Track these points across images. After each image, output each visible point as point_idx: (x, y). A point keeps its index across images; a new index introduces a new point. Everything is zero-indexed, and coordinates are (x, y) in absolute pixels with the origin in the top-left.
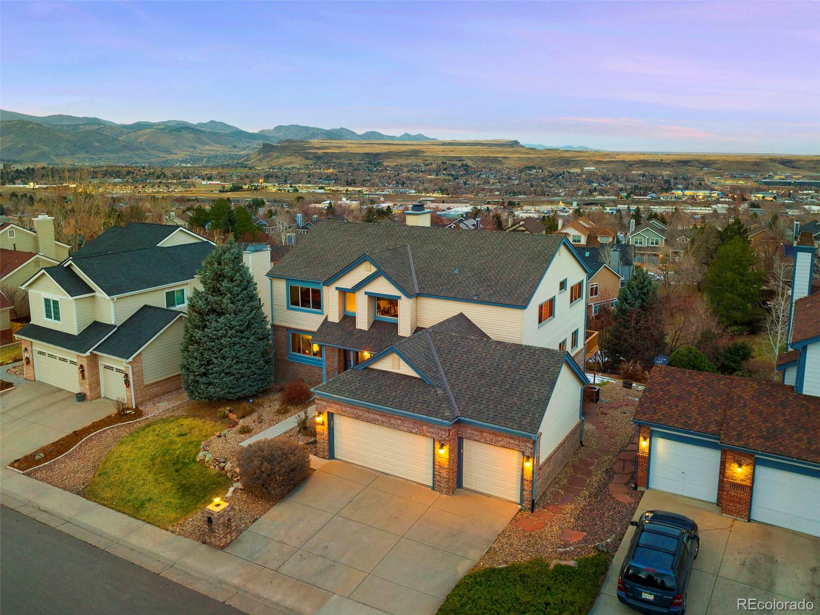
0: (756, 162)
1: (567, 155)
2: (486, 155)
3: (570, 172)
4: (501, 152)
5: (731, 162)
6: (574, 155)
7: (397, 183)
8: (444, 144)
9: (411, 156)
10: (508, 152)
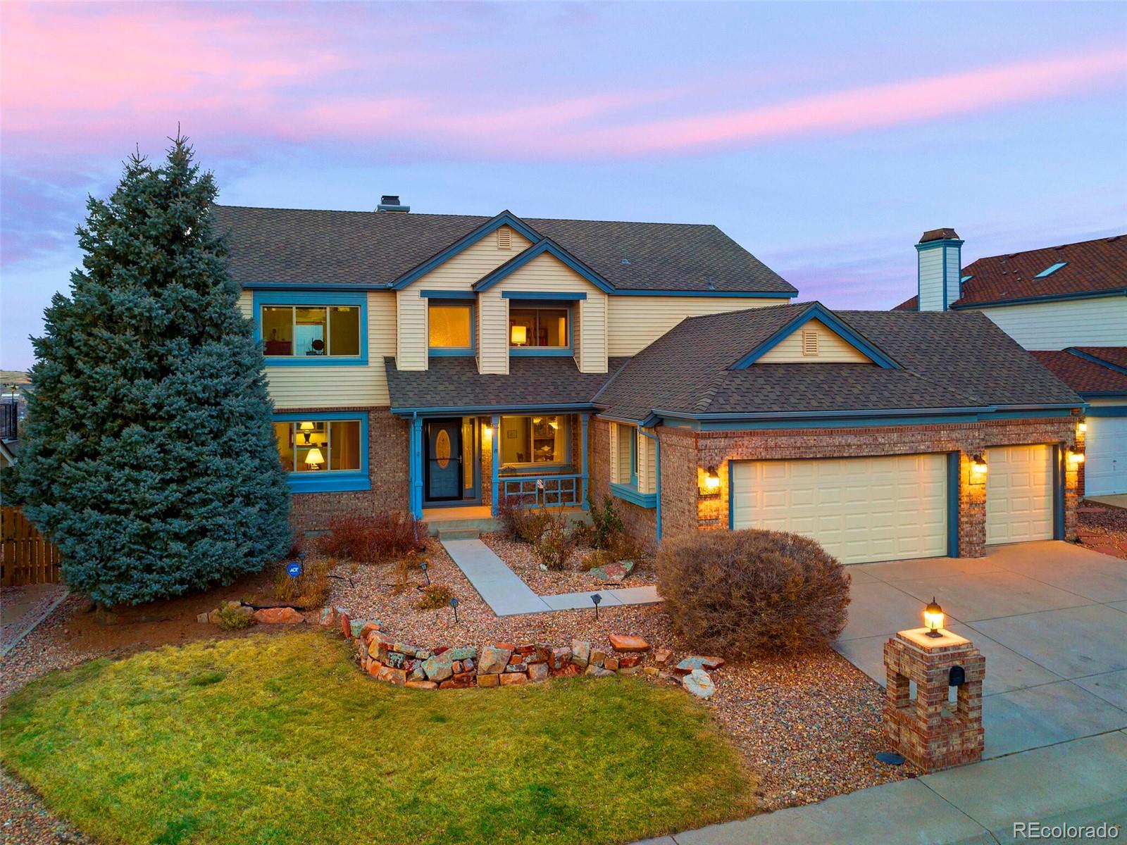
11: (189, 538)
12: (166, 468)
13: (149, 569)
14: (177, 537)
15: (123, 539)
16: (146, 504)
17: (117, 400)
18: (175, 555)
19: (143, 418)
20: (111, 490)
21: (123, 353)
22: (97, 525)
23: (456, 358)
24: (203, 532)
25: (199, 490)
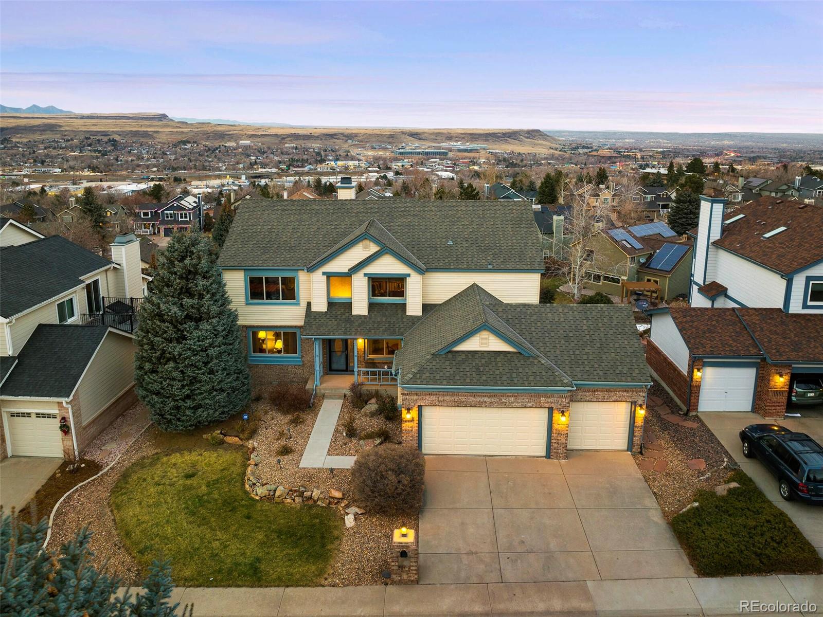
0: (390, 135)
1: (219, 129)
2: (134, 129)
3: (226, 146)
4: (150, 126)
5: (370, 135)
6: (227, 129)
7: (35, 161)
8: (82, 117)
9: (46, 130)
10: (157, 126)
11: (195, 408)
12: (184, 380)
13: (179, 420)
14: (189, 408)
15: (167, 409)
16: (175, 396)
17: (164, 352)
18: (188, 416)
19: (174, 359)
20: (162, 388)
21: (166, 332)
22: (157, 402)
23: (343, 303)
24: (200, 406)
25: (198, 388)
